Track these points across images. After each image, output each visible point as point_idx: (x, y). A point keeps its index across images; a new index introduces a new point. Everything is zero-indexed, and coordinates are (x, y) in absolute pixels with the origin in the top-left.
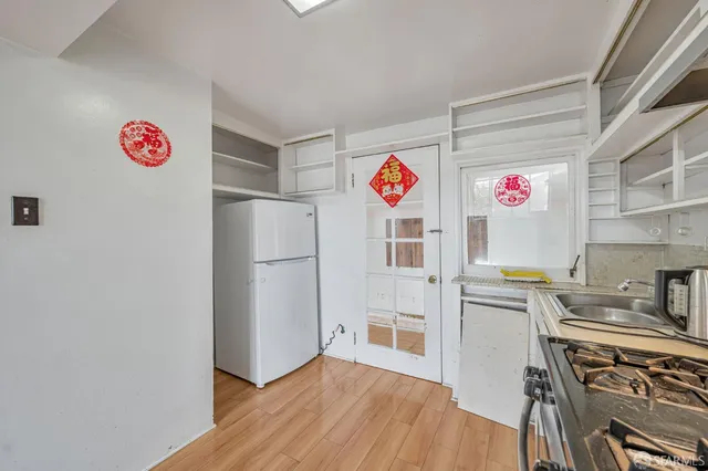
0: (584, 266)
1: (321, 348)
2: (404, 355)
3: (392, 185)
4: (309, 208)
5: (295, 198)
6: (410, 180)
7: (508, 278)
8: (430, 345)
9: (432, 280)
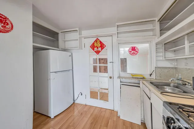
0: (155, 73)
1: (74, 100)
2: (102, 101)
3: (98, 48)
4: (69, 54)
5: (65, 50)
6: (103, 46)
7: (133, 77)
8: (110, 98)
9: (111, 78)
